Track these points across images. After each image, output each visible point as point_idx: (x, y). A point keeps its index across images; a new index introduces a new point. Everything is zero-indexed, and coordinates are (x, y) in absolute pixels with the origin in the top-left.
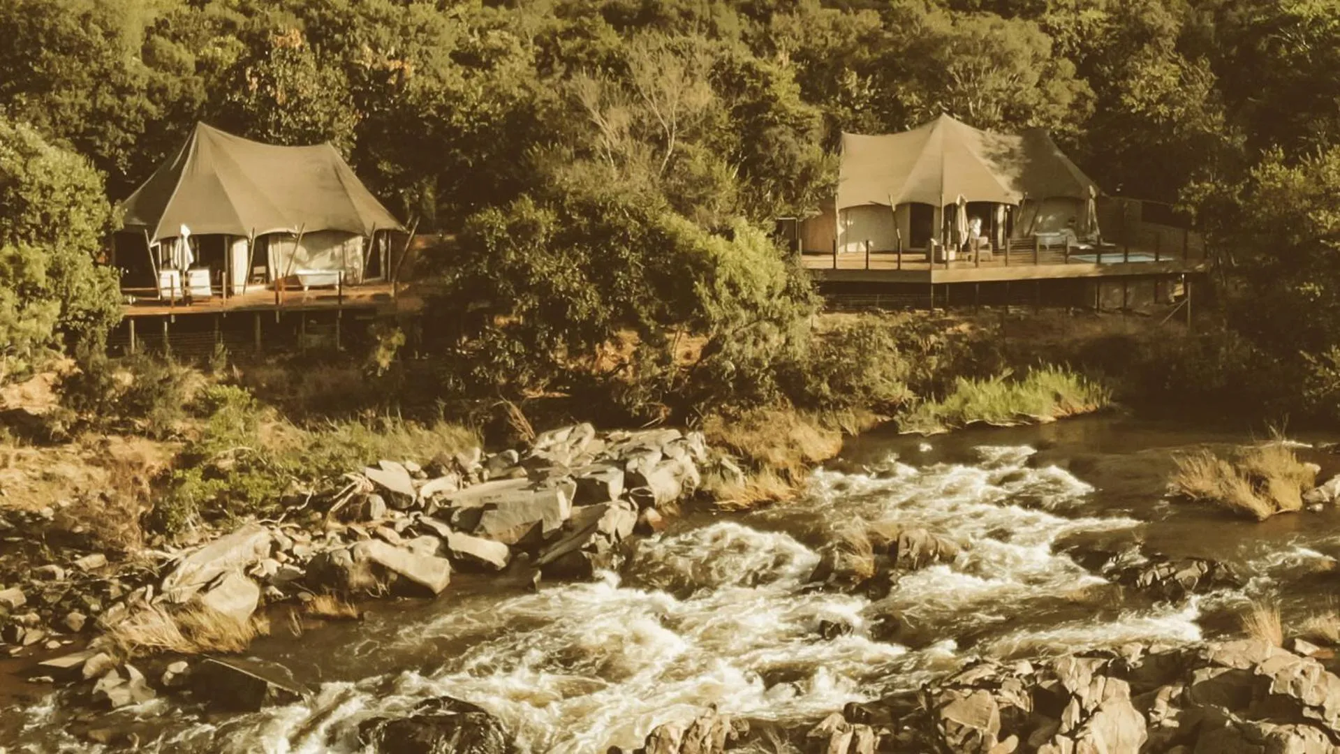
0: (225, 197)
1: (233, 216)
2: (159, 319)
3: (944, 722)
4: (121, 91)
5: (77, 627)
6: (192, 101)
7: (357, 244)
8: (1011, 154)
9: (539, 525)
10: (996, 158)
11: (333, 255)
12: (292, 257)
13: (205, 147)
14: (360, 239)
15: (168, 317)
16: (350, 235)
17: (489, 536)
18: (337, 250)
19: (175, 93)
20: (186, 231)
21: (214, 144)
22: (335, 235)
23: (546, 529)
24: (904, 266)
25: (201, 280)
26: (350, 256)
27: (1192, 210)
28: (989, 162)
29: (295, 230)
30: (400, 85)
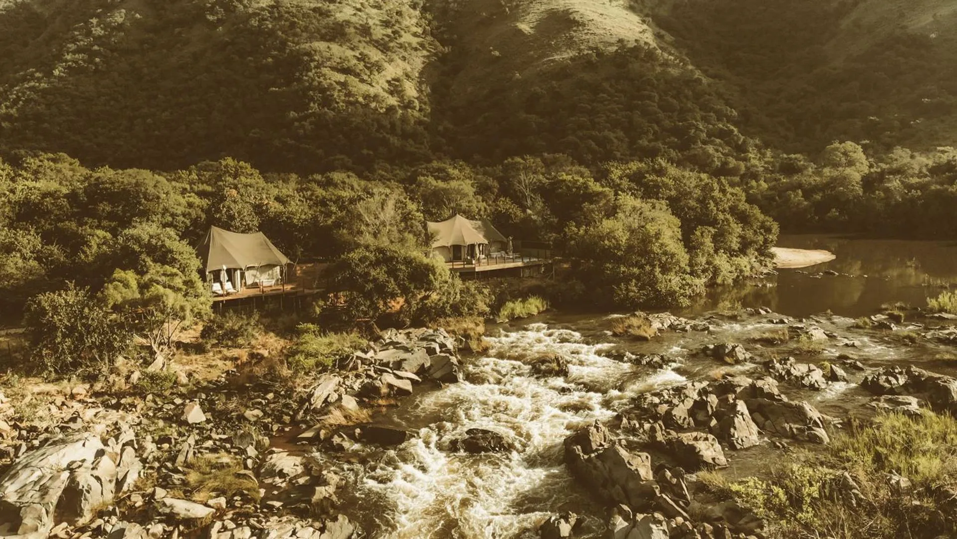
0: (230, 254)
1: (234, 261)
2: (219, 302)
3: (675, 415)
4: (173, 215)
5: (288, 422)
6: (201, 218)
7: (278, 269)
8: (479, 227)
9: (423, 365)
10: (476, 229)
11: (269, 274)
12: (255, 276)
13: (216, 235)
14: (278, 267)
15: (222, 301)
16: (275, 266)
17: (406, 371)
18: (270, 272)
19: (194, 215)
20: (225, 268)
21: (220, 234)
22: (271, 266)
23: (426, 366)
24: (455, 267)
25: (228, 286)
26: (275, 274)
27: (551, 243)
28: (474, 230)
29: (256, 265)
30: (267, 209)
